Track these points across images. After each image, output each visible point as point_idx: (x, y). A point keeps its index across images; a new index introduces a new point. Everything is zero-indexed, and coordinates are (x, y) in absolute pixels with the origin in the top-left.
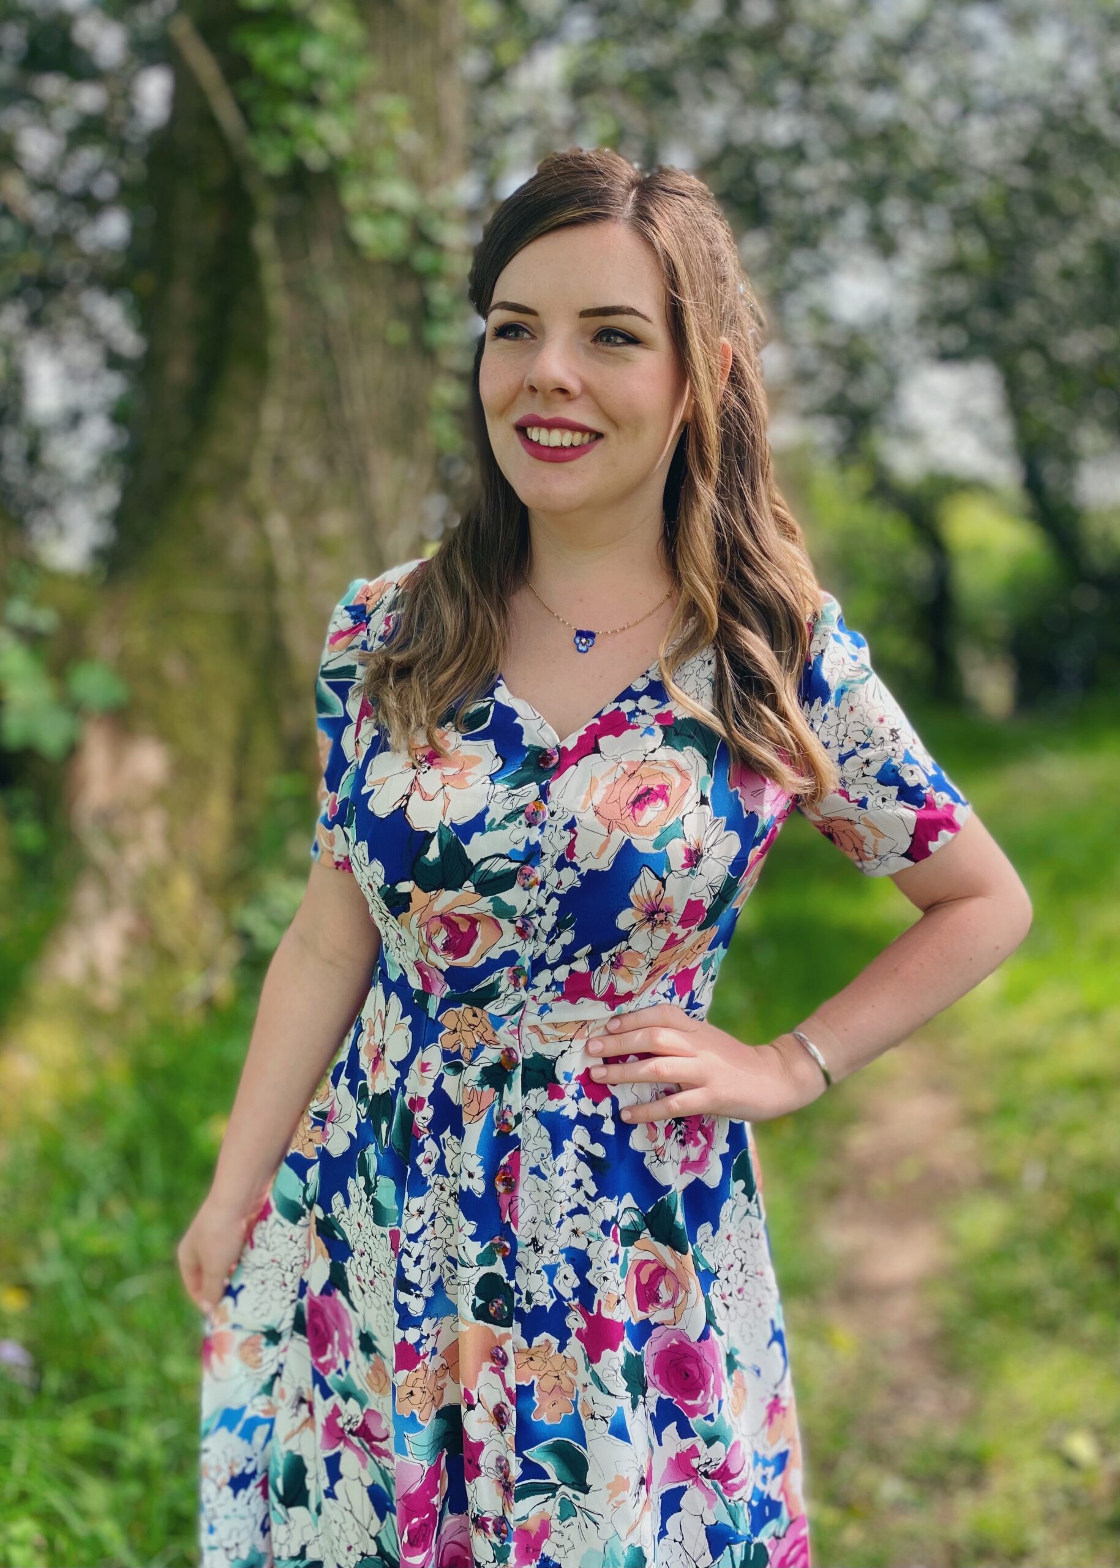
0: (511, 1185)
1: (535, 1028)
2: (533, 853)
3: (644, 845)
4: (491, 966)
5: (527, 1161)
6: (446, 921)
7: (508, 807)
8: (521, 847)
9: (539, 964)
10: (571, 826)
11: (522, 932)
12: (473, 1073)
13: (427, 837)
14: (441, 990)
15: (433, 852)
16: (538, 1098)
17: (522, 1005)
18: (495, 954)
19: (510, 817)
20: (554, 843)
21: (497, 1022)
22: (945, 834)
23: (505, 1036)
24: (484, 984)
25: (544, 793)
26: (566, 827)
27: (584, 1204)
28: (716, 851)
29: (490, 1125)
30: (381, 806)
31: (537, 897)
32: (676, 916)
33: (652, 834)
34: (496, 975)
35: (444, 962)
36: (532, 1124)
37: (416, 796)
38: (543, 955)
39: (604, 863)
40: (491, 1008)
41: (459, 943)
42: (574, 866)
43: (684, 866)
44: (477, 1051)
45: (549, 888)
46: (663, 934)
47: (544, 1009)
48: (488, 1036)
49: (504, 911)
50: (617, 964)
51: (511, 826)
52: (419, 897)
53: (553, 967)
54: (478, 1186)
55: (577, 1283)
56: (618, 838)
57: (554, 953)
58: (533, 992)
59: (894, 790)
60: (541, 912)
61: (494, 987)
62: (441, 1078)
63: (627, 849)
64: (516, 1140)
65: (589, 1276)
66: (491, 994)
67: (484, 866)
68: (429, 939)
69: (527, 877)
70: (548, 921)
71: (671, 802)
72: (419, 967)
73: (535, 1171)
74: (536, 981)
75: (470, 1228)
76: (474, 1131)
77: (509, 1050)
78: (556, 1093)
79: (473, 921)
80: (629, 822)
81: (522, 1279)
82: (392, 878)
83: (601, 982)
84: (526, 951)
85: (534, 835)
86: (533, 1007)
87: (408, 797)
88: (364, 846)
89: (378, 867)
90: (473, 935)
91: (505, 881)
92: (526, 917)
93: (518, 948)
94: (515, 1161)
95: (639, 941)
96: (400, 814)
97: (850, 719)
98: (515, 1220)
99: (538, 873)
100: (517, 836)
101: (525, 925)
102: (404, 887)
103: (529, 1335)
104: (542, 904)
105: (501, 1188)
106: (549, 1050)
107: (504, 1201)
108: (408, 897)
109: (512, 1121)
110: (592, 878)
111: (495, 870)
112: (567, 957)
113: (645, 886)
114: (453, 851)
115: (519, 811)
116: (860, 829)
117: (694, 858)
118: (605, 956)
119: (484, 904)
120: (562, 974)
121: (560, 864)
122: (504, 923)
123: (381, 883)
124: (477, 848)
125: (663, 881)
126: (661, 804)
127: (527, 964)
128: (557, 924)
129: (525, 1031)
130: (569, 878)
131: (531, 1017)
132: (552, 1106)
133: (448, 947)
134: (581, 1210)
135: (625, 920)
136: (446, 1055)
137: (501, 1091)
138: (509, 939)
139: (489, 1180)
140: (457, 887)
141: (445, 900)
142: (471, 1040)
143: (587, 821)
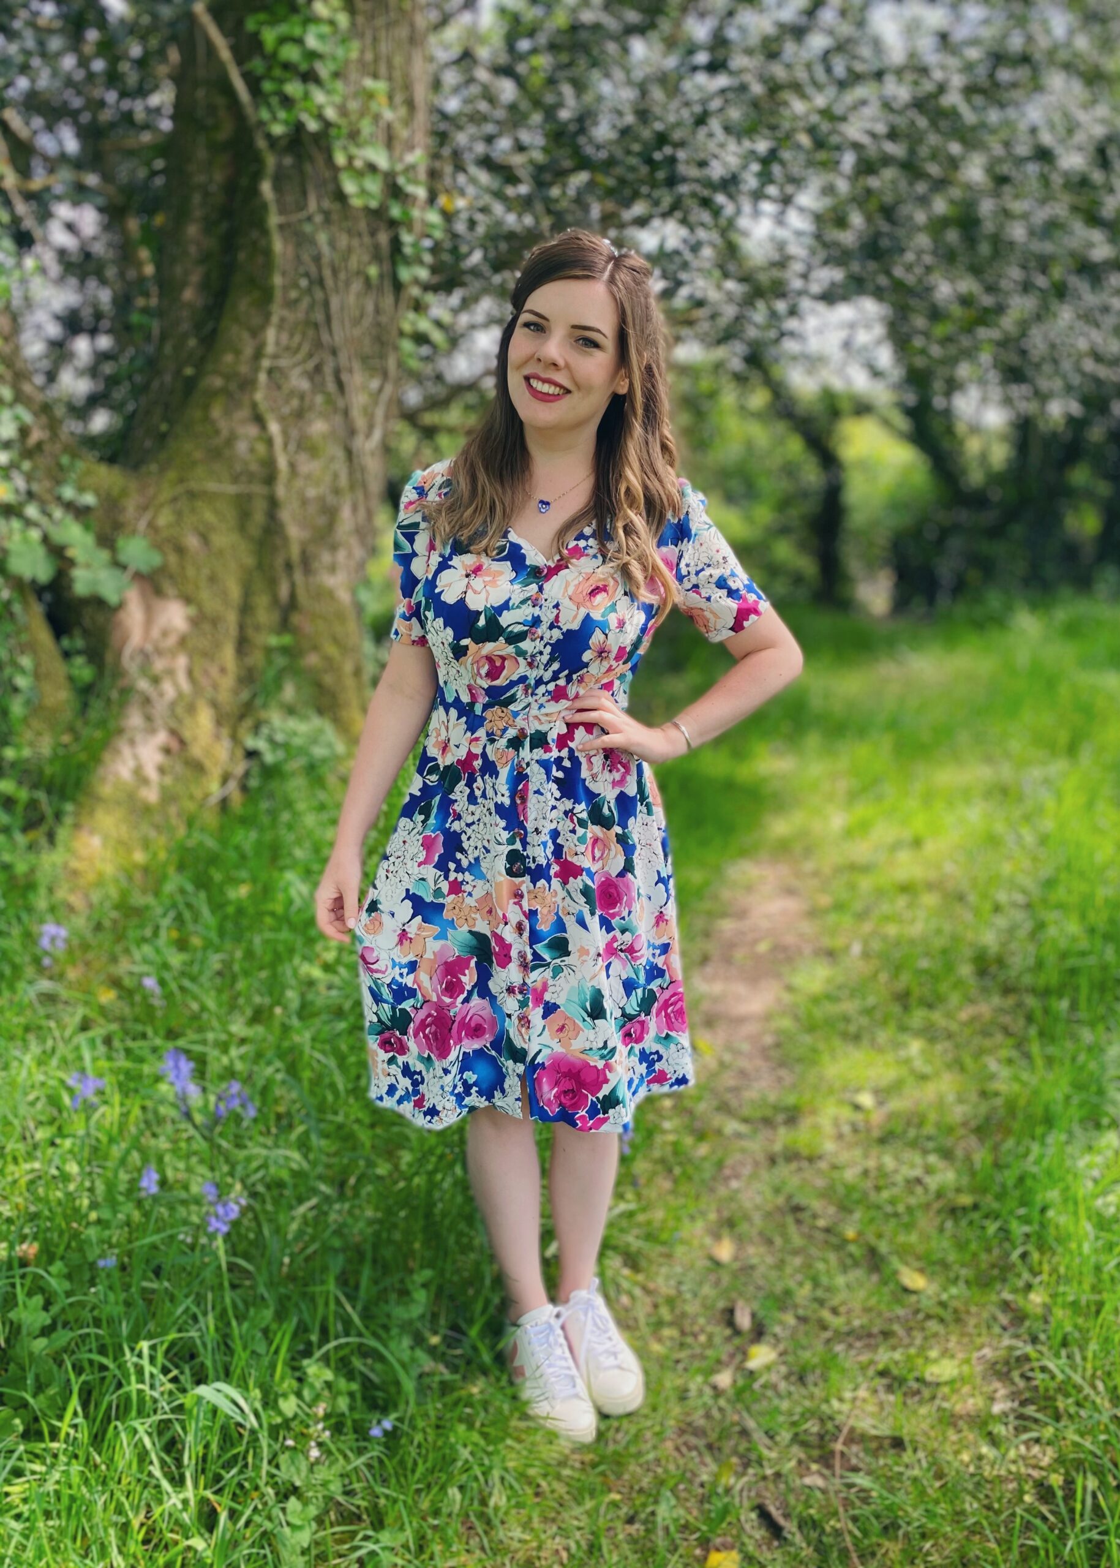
0: (524, 800)
1: (537, 717)
2: (536, 621)
3: (596, 616)
4: (512, 684)
5: (532, 787)
6: (489, 659)
7: (522, 597)
8: (529, 618)
9: (539, 682)
10: (557, 606)
11: (530, 665)
12: (502, 742)
13: (479, 613)
14: (484, 699)
15: (482, 622)
16: (539, 753)
17: (530, 704)
18: (515, 677)
19: (523, 602)
20: (547, 616)
21: (516, 714)
22: (753, 617)
23: (520, 722)
24: (508, 695)
25: (541, 589)
26: (554, 607)
27: (554, 804)
28: (635, 620)
29: (512, 769)
30: (449, 598)
31: (540, 646)
32: (613, 655)
33: (600, 609)
34: (516, 688)
35: (485, 683)
36: (535, 767)
37: (470, 593)
39: (575, 626)
40: (512, 707)
41: (494, 673)
42: (559, 628)
43: (617, 628)
44: (505, 730)
45: (546, 640)
46: (606, 665)
47: (541, 706)
48: (510, 723)
49: (521, 653)
50: (581, 680)
51: (524, 607)
52: (473, 647)
53: (547, 683)
54: (507, 802)
56: (583, 612)
57: (547, 676)
58: (536, 697)
59: (725, 592)
60: (541, 653)
61: (514, 696)
62: (486, 747)
63: (588, 618)
64: (527, 776)
65: (559, 841)
66: (512, 699)
67: (510, 629)
68: (479, 670)
69: (533, 634)
70: (545, 658)
71: (609, 594)
72: (471, 687)
73: (538, 792)
74: (538, 691)
75: (503, 823)
76: (504, 772)
77: (522, 729)
78: (548, 750)
79: (503, 658)
80: (588, 603)
81: (530, 851)
82: (458, 637)
83: (572, 690)
84: (533, 675)
85: (537, 611)
86: (535, 706)
87: (466, 592)
88: (440, 621)
89: (450, 632)
90: (503, 667)
91: (522, 636)
92: (533, 656)
93: (528, 673)
94: (526, 786)
95: (594, 668)
96: (462, 602)
97: (700, 550)
98: (526, 819)
99: (539, 631)
100: (527, 612)
101: (532, 661)
102: (465, 642)
103: (534, 882)
104: (542, 649)
105: (519, 802)
106: (543, 728)
107: (521, 809)
108: (467, 647)
109: (525, 765)
110: (569, 634)
111: (516, 631)
112: (555, 677)
113: (597, 638)
114: (493, 622)
115: (528, 599)
116: (707, 614)
117: (621, 624)
118: (575, 677)
119: (510, 649)
120: (551, 687)
121: (552, 627)
122: (521, 660)
123: (451, 640)
124: (505, 619)
125: (607, 636)
126: (605, 594)
127: (533, 682)
128: (550, 660)
129: (531, 719)
130: (556, 634)
131: (534, 711)
132: (546, 756)
133: (488, 675)
134: (553, 807)
135: (587, 656)
136: (489, 735)
137: (519, 751)
138: (523, 669)
139: (512, 798)
140: (495, 640)
141: (489, 647)
142: (502, 724)
143: (566, 603)
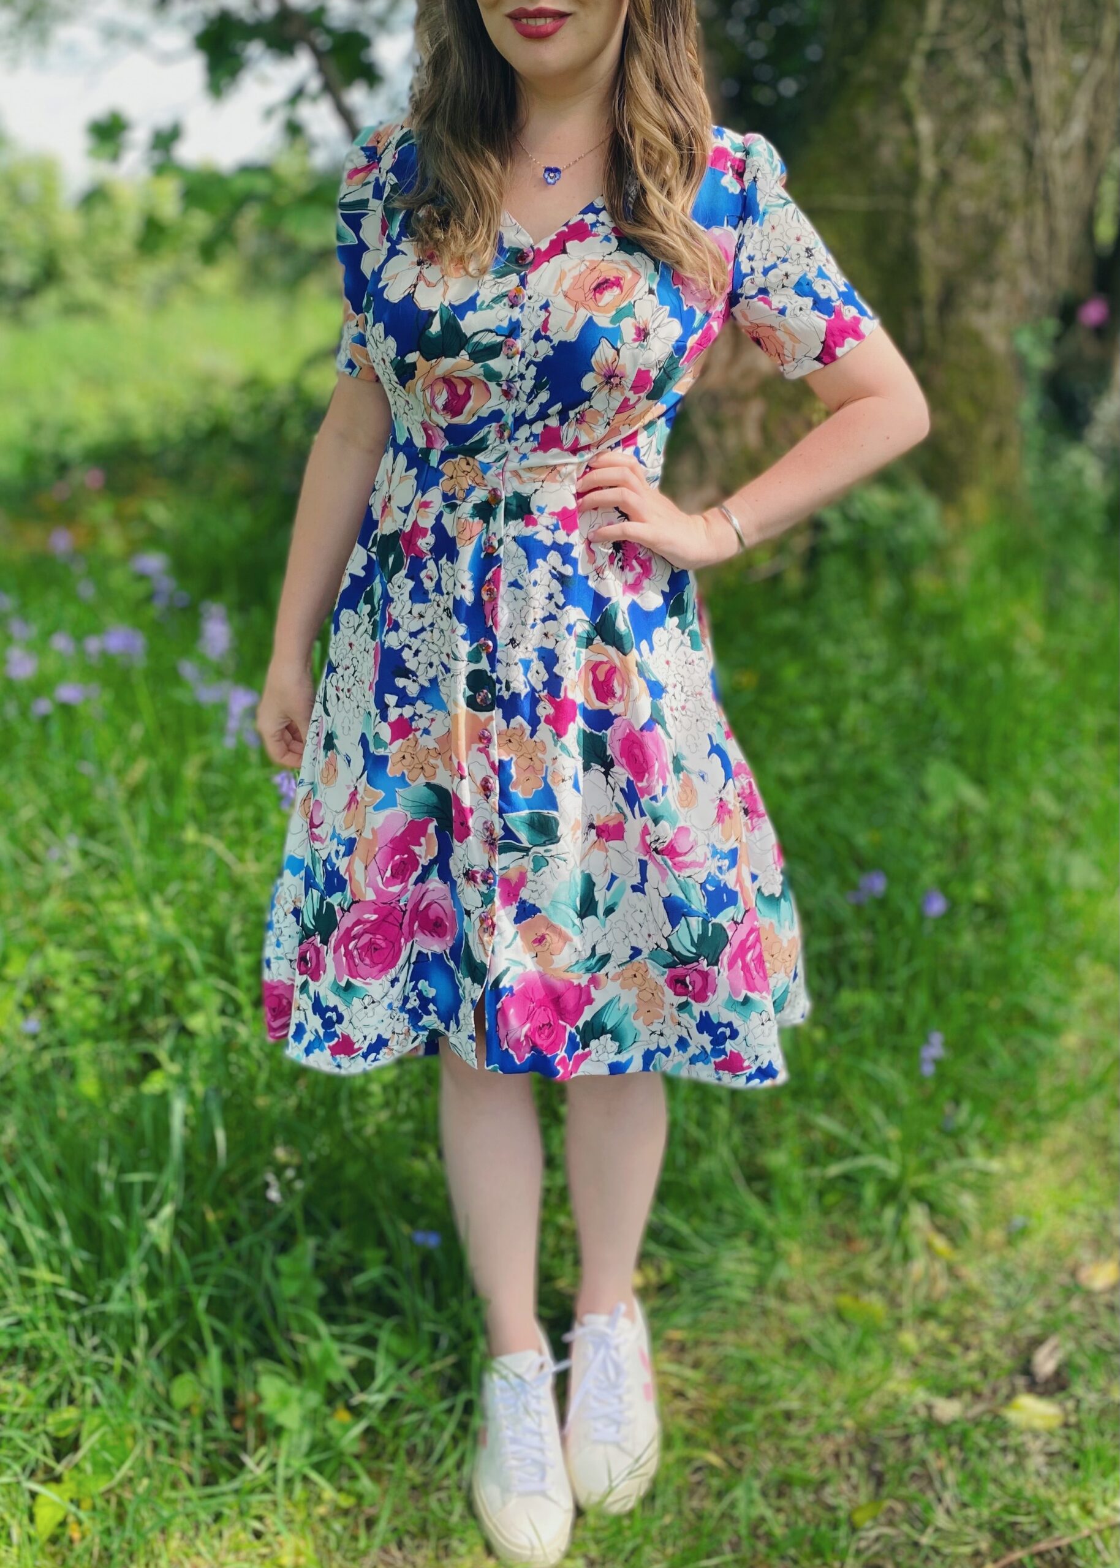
0: (493, 595)
1: (516, 474)
2: (514, 330)
3: (603, 321)
4: (482, 422)
5: (506, 577)
6: (447, 382)
7: (495, 292)
8: (505, 324)
9: (520, 420)
10: (545, 307)
11: (507, 394)
12: (466, 508)
13: (431, 315)
14: (442, 444)
15: (435, 327)
16: (517, 527)
17: (506, 454)
18: (485, 412)
19: (496, 300)
20: (531, 321)
21: (486, 467)
22: (850, 342)
23: (491, 480)
24: (476, 438)
25: (523, 282)
26: (541, 308)
27: (554, 613)
28: (662, 332)
29: (478, 550)
30: (394, 294)
32: (629, 381)
33: (609, 312)
34: (486, 429)
35: (443, 420)
36: (513, 547)
37: (421, 284)
38: (523, 413)
39: (571, 336)
40: (480, 457)
41: (454, 406)
42: (548, 338)
43: (635, 340)
44: (471, 490)
45: (528, 357)
46: (618, 397)
47: (524, 457)
48: (478, 480)
49: (493, 376)
50: (581, 420)
51: (497, 307)
52: (423, 365)
53: (531, 422)
54: (468, 597)
55: (546, 677)
56: (582, 315)
57: (532, 412)
58: (514, 444)
59: (809, 301)
60: (522, 377)
61: (484, 439)
62: (440, 515)
63: (590, 323)
64: (498, 559)
65: (556, 670)
66: (481, 447)
67: (476, 339)
68: (433, 400)
69: (510, 347)
70: (528, 384)
71: (625, 288)
72: (425, 427)
73: (515, 584)
74: (517, 435)
75: (463, 630)
76: (467, 553)
77: (494, 490)
78: (530, 522)
79: (468, 383)
80: (591, 303)
81: (501, 672)
82: (402, 351)
83: (569, 433)
84: (510, 409)
85: (516, 314)
86: (514, 457)
87: (415, 286)
88: (380, 327)
89: (391, 343)
90: (467, 397)
91: (493, 351)
92: (510, 381)
93: (503, 407)
94: (497, 574)
95: (599, 401)
96: (409, 298)
97: (772, 236)
98: (495, 623)
99: (519, 344)
100: (502, 315)
101: (510, 388)
102: (412, 357)
103: (508, 717)
104: (523, 370)
105: (485, 597)
106: (526, 490)
107: (488, 609)
108: (413, 366)
109: (496, 544)
110: (563, 348)
111: (484, 342)
112: (542, 415)
113: (603, 353)
114: (451, 328)
115: (504, 296)
116: (780, 335)
117: (642, 334)
118: (572, 414)
119: (477, 369)
120: (538, 428)
121: (537, 337)
122: (492, 386)
123: (393, 356)
124: (470, 323)
125: (618, 351)
126: (616, 290)
127: (510, 421)
128: (535, 386)
129: (508, 475)
130: (544, 349)
131: (513, 463)
132: (529, 531)
133: (446, 407)
134: (551, 617)
135: (588, 382)
136: (445, 498)
137: (487, 522)
138: (496, 401)
139: (477, 591)
140: (456, 354)
141: (445, 365)
142: (466, 482)
143: (559, 302)
